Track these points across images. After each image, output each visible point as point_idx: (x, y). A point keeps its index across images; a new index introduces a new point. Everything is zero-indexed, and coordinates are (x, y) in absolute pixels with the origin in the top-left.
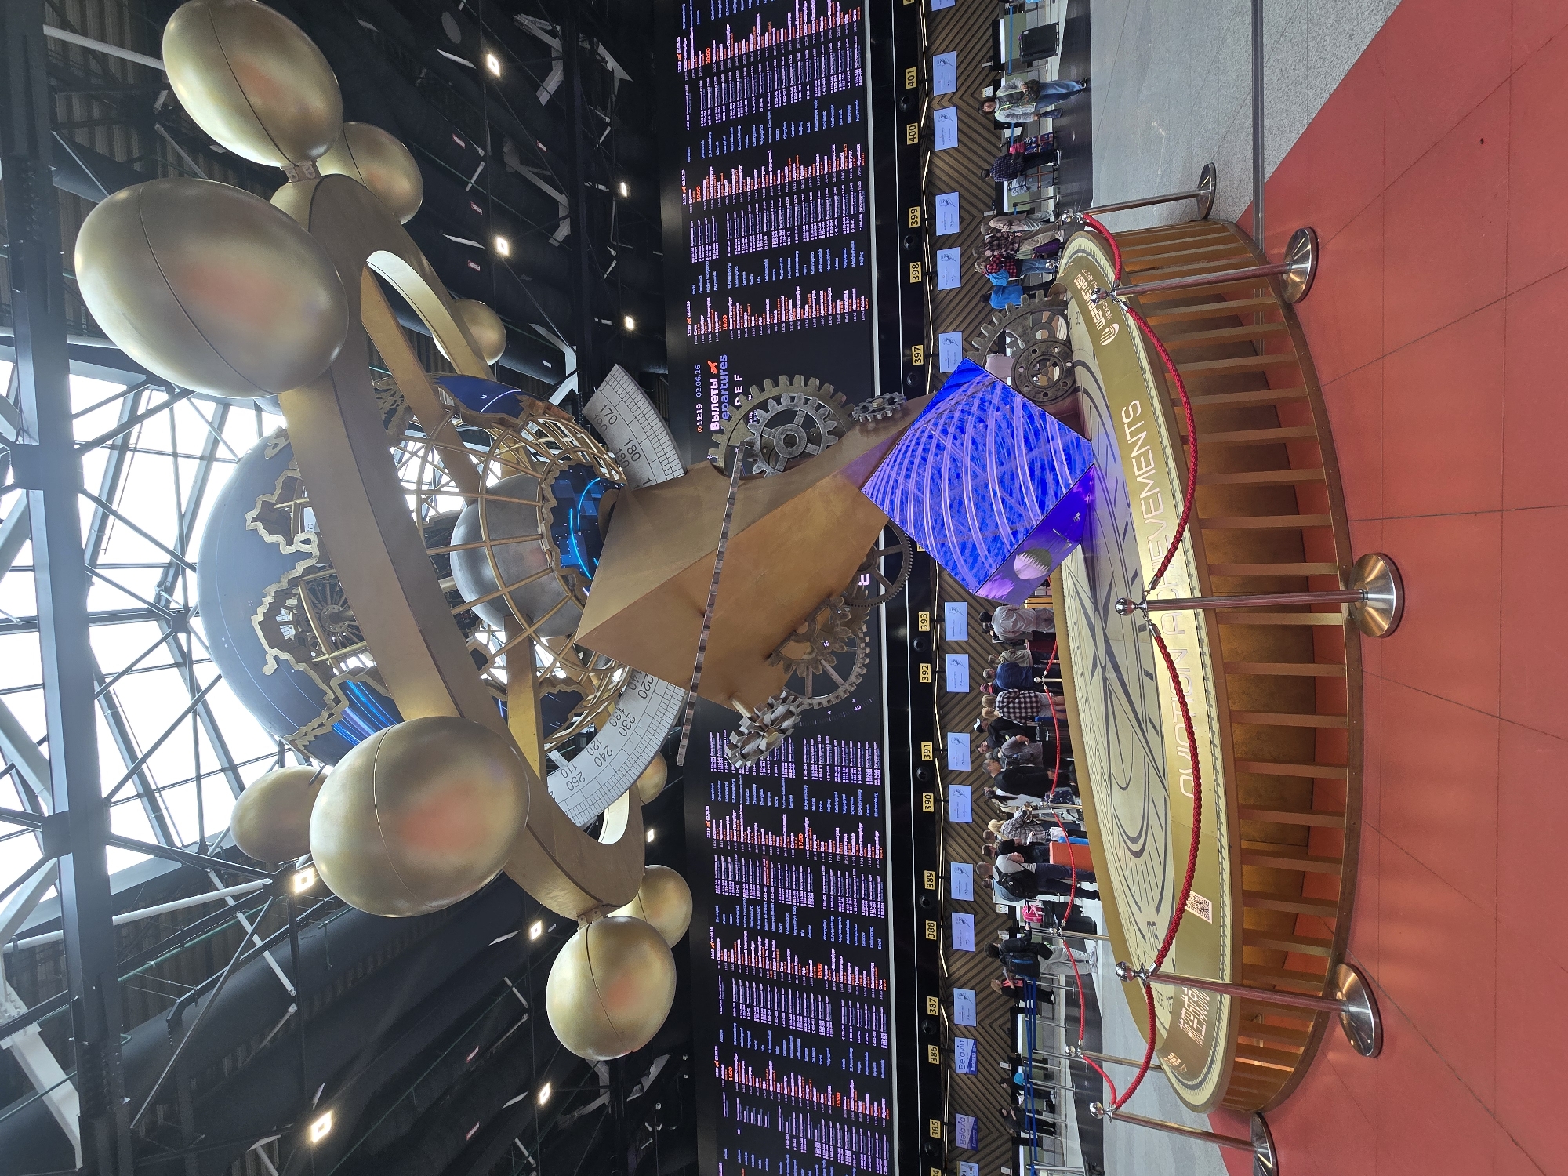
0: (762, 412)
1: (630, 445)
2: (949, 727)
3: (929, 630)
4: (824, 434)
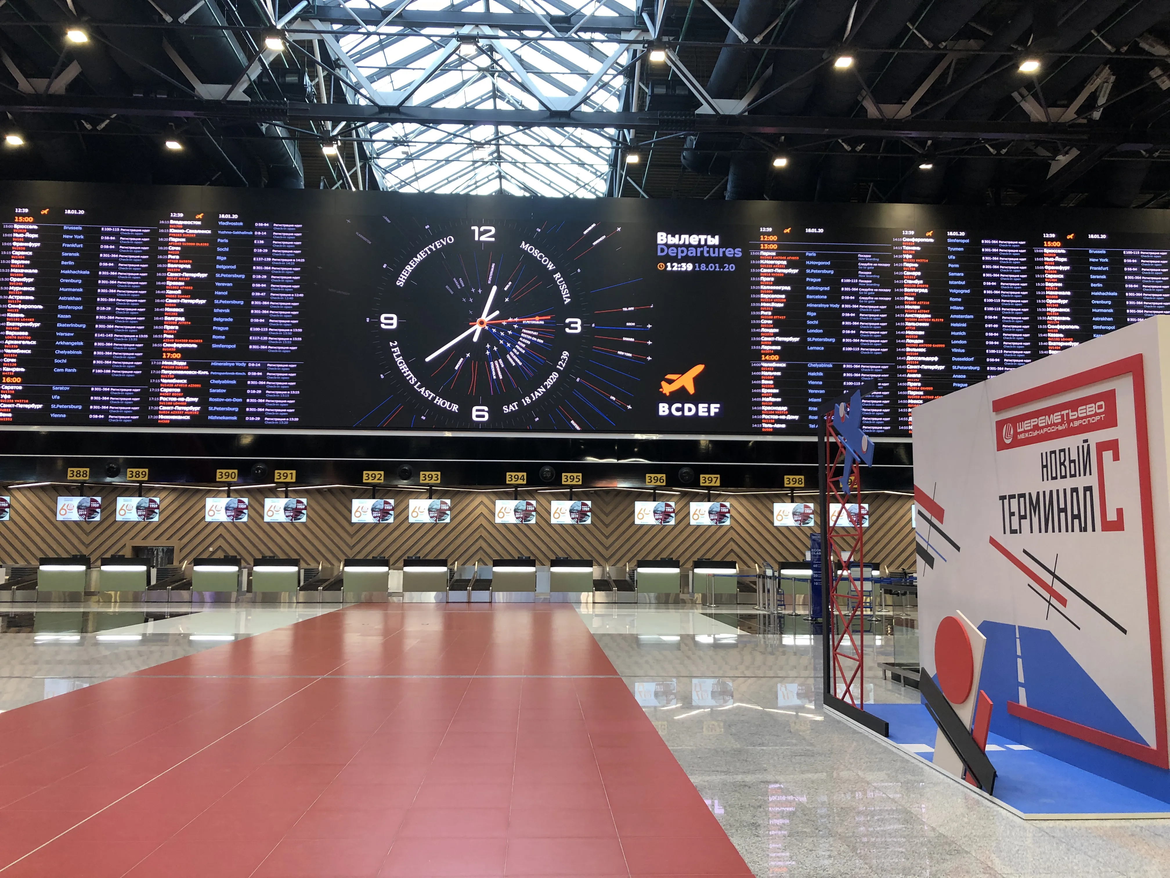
2: (316, 498)
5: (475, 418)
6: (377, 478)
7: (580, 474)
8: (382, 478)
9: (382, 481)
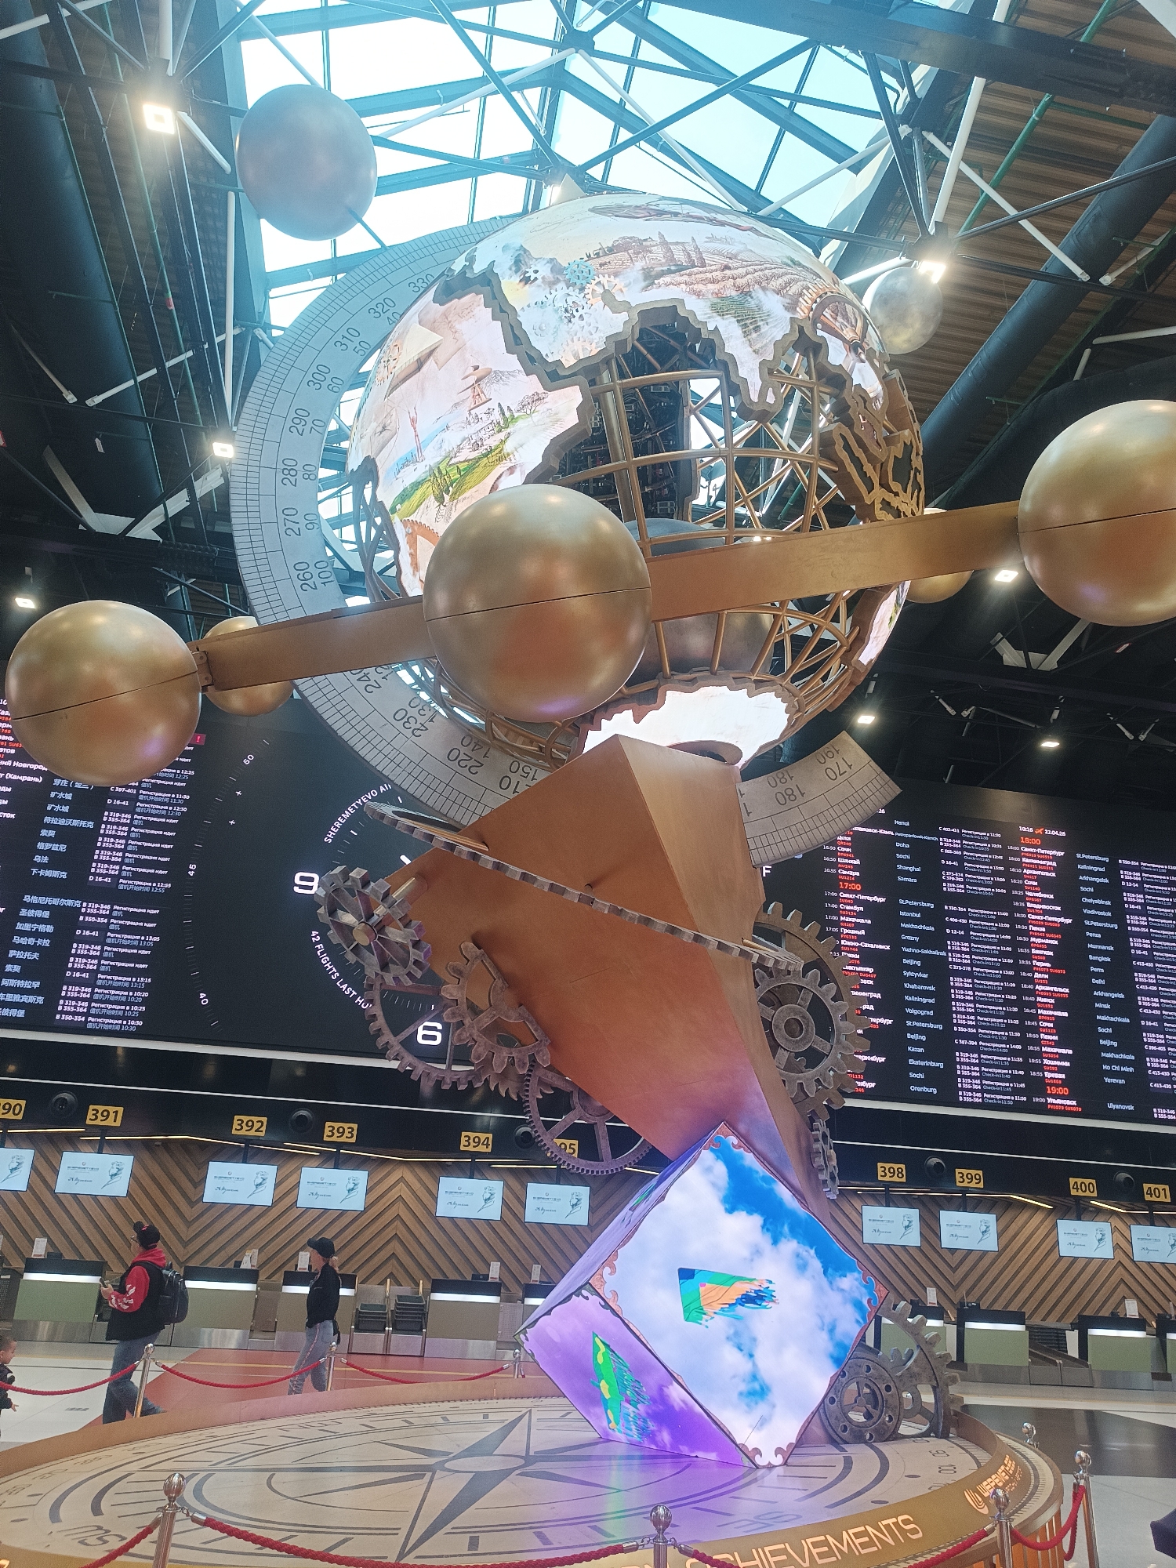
0: (833, 993)
1: (796, 792)
2: (146, 1156)
3: (326, 1139)
4: (799, 1078)
5: (420, 1040)
6: (255, 1128)
7: (576, 1142)
8: (264, 1128)
9: (262, 1134)
